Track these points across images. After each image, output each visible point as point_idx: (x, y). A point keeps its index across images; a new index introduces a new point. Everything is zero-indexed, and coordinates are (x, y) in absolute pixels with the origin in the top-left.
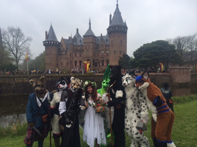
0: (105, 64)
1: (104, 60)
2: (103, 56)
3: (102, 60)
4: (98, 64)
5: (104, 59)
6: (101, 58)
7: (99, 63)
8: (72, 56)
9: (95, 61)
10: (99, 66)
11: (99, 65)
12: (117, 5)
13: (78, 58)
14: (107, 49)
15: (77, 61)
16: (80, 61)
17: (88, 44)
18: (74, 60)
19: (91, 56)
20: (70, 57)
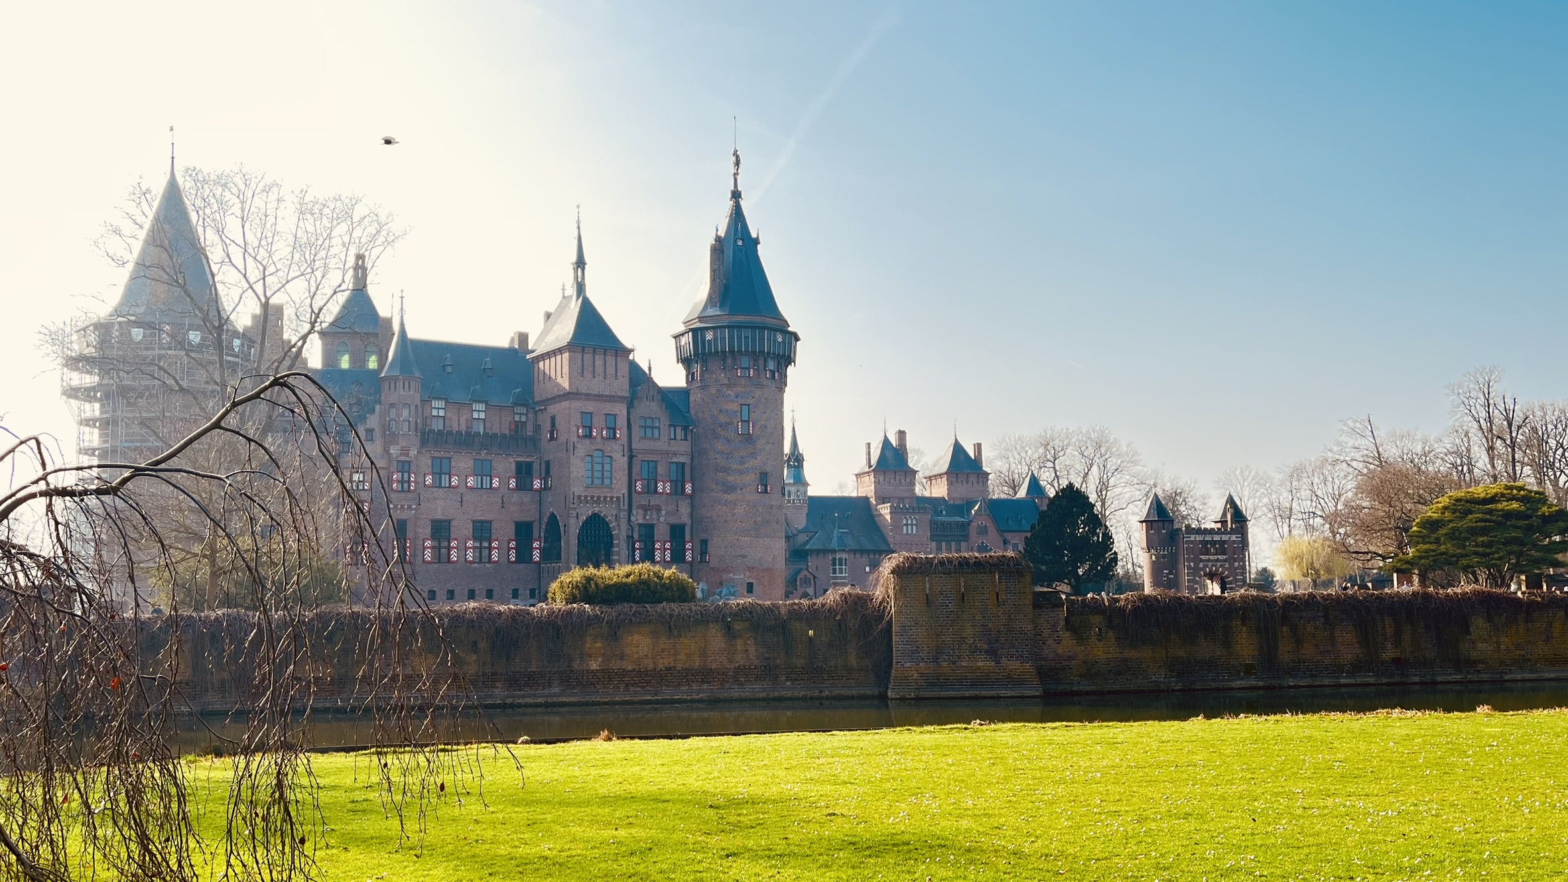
0: (663, 550)
1: (653, 527)
3: (640, 525)
5: (658, 518)
12: (736, 195)
13: (464, 499)
14: (675, 454)
15: (449, 522)
16: (474, 522)
17: (598, 405)
18: (422, 512)
19: (624, 494)
20: (397, 490)
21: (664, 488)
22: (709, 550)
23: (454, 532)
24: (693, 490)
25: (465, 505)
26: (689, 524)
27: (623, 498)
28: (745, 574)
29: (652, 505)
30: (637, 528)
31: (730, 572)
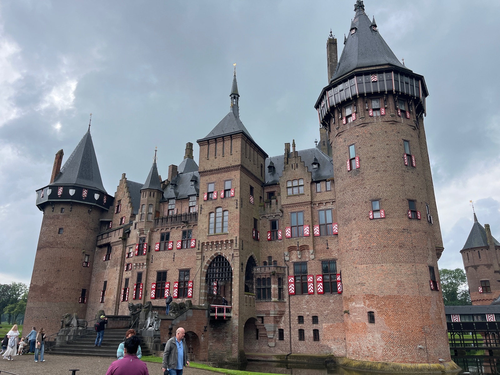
0: (315, 283)
1: (305, 263)
2: (302, 242)
3: (295, 264)
4: (274, 287)
5: (309, 255)
6: (291, 249)
7: (280, 282)
8: (148, 249)
9: (257, 270)
10: (280, 296)
11: (280, 290)
12: (360, 7)
13: (176, 256)
14: (321, 203)
15: (166, 272)
16: (180, 271)
17: (219, 175)
18: (153, 266)
19: (236, 237)
20: (138, 255)
25: (176, 260)
27: (236, 240)
28: (365, 302)
29: (301, 246)
30: (292, 266)
31: (353, 301)
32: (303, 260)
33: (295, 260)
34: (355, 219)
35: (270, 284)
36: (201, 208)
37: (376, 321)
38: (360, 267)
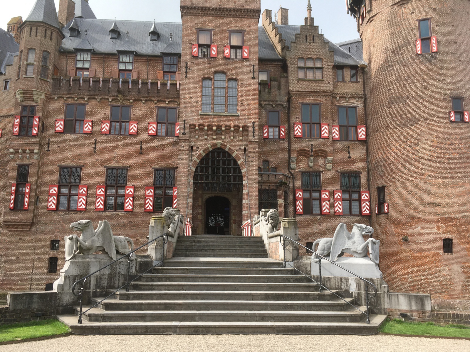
0: (333, 201)
1: (318, 174)
2: (317, 145)
3: (303, 173)
4: (281, 202)
5: (326, 165)
6: (302, 153)
8: (43, 127)
10: (285, 215)
13: (98, 145)
14: (343, 97)
15: (80, 168)
16: (108, 169)
17: (219, 20)
18: (50, 157)
19: (253, 123)
20: (20, 135)
21: (330, 132)
22: (388, 198)
23: (85, 178)
24: (367, 135)
25: (98, 152)
26: (365, 173)
27: (254, 127)
28: (439, 228)
29: (316, 151)
30: (299, 176)
31: (417, 225)
32: (315, 169)
33: (304, 168)
34: (426, 120)
35: (276, 198)
36: (186, 67)
37: (455, 251)
38: (432, 181)
